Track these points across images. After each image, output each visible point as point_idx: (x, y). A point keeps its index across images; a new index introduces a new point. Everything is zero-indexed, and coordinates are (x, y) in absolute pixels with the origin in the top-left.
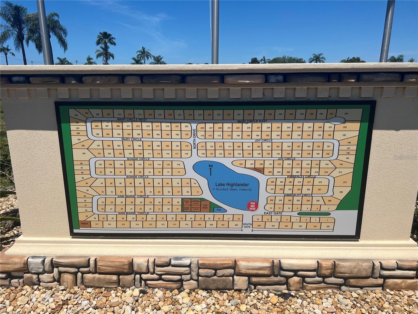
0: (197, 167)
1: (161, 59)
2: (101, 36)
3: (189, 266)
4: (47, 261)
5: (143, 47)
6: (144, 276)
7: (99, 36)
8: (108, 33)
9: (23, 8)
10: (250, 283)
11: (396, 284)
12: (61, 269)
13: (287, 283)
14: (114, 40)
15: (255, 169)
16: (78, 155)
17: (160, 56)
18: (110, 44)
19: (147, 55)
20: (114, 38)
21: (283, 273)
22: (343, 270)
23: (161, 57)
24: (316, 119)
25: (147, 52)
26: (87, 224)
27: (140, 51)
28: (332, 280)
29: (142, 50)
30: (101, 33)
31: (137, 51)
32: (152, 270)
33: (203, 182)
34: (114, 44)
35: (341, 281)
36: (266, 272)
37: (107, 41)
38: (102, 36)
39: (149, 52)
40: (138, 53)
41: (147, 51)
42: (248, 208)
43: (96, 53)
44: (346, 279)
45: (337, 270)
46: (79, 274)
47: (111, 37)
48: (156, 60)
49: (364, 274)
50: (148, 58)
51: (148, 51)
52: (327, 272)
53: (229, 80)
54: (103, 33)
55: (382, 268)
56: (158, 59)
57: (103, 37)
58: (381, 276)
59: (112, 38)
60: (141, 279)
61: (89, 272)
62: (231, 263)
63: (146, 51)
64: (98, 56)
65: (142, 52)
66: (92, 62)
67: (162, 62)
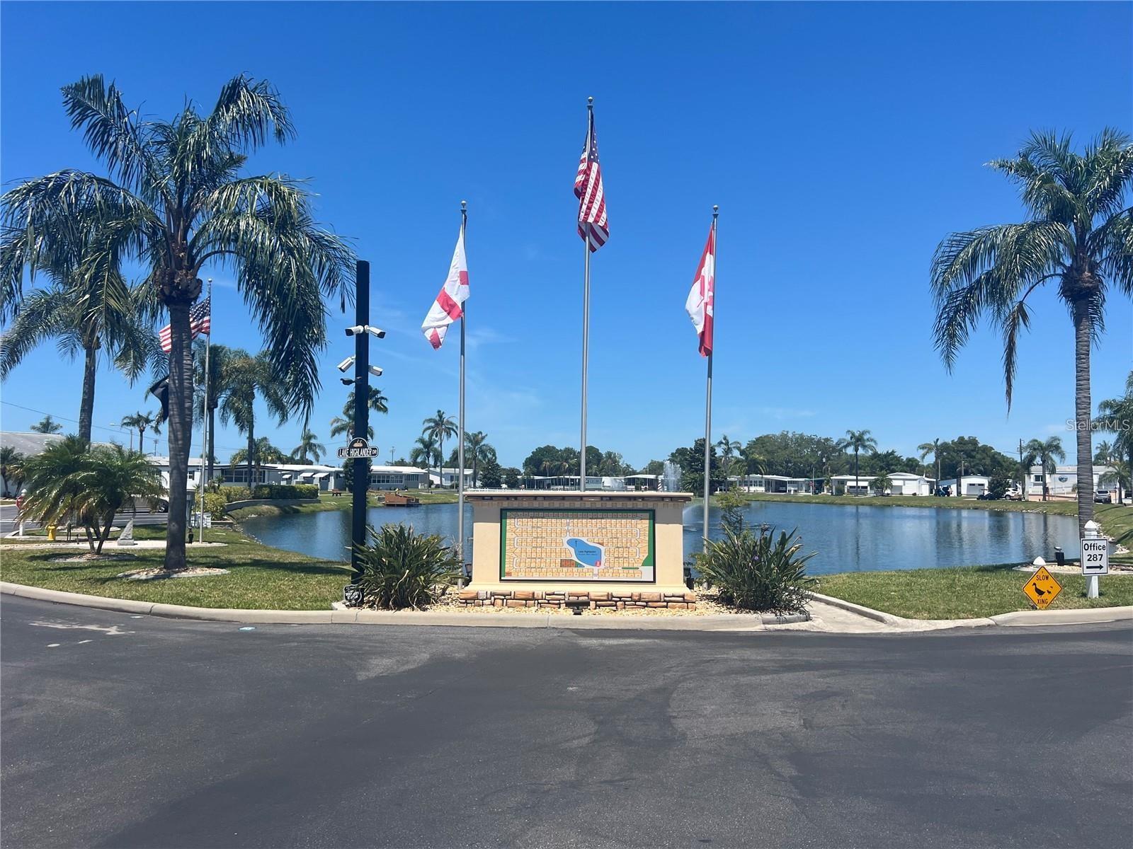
0: (569, 542)
1: (483, 438)
3: (564, 595)
4: (489, 593)
5: (439, 411)
6: (540, 601)
9: (223, 349)
10: (596, 606)
11: (673, 605)
12: (496, 597)
13: (616, 605)
14: (384, 402)
15: (599, 543)
16: (509, 535)
17: (480, 433)
18: (376, 411)
19: (449, 428)
20: (386, 399)
21: (614, 599)
22: (644, 597)
23: (483, 435)
24: (627, 518)
25: (448, 422)
26: (509, 574)
27: (430, 420)
28: (640, 603)
29: (438, 418)
31: (424, 419)
32: (544, 597)
33: (572, 550)
34: (385, 410)
35: (644, 604)
36: (605, 598)
39: (453, 422)
40: (427, 425)
42: (596, 565)
43: (332, 424)
44: (647, 602)
45: (642, 597)
46: (505, 600)
47: (379, 396)
48: (470, 441)
49: (655, 599)
50: (449, 435)
51: (450, 420)
52: (637, 598)
53: (584, 499)
55: (665, 596)
56: (476, 439)
58: (665, 601)
59: (382, 398)
60: (538, 603)
61: (511, 599)
62: (586, 593)
63: (445, 420)
64: (337, 431)
65: (435, 421)
66: (315, 445)
67: (484, 445)
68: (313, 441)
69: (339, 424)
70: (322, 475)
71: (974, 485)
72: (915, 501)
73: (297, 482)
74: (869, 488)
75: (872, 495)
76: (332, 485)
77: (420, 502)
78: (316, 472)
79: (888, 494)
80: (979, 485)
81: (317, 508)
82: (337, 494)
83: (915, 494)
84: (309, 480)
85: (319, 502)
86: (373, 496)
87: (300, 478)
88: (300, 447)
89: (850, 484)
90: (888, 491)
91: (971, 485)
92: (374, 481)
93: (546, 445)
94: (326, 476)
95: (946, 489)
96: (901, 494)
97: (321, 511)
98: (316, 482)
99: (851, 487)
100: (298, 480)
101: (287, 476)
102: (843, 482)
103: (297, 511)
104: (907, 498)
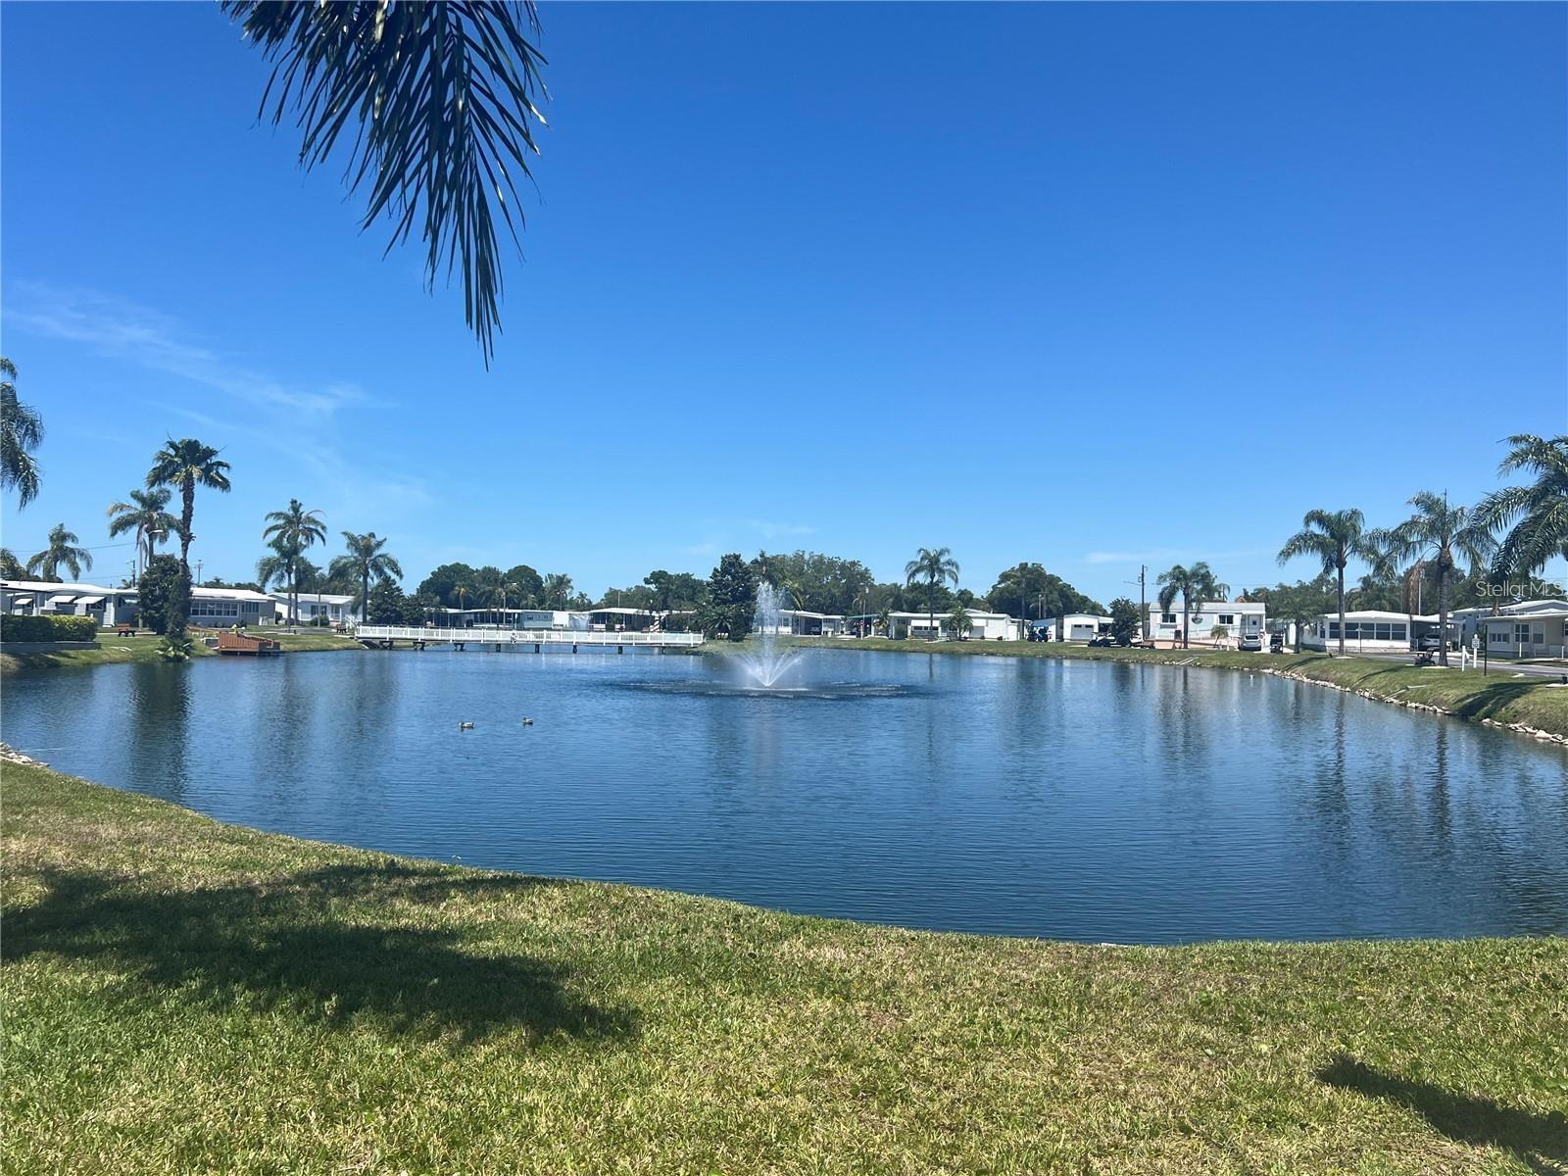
1: (379, 544)
2: (172, 452)
5: (294, 502)
7: (163, 453)
8: (204, 444)
14: (223, 471)
17: (372, 535)
20: (227, 466)
23: (379, 538)
25: (308, 518)
27: (278, 515)
29: (291, 513)
30: (172, 445)
31: (268, 513)
34: (225, 485)
37: (196, 472)
38: (176, 456)
39: (317, 519)
40: (272, 522)
41: (310, 515)
43: (111, 515)
47: (214, 459)
48: (356, 548)
50: (313, 540)
51: (317, 517)
54: (181, 443)
56: (367, 546)
57: (183, 457)
59: (220, 464)
63: (303, 516)
64: (120, 526)
65: (286, 517)
66: (72, 551)
67: (380, 556)
68: (69, 544)
69: (122, 514)
70: (92, 600)
71: (1080, 626)
72: (1000, 647)
73: (43, 612)
74: (940, 629)
75: (944, 640)
76: (110, 616)
77: (282, 648)
78: (80, 595)
79: (966, 638)
80: (1087, 626)
81: (95, 658)
82: (127, 633)
83: (1000, 638)
84: (67, 608)
85: (98, 646)
86: (199, 636)
87: (50, 605)
88: (46, 553)
89: (914, 623)
90: (966, 634)
91: (1076, 626)
92: (195, 612)
93: (454, 562)
94: (99, 602)
95: (1043, 631)
96: (983, 638)
97: (104, 663)
98: (80, 612)
99: (916, 628)
100: (45, 608)
101: (24, 601)
102: (905, 621)
103: (55, 665)
104: (991, 644)
